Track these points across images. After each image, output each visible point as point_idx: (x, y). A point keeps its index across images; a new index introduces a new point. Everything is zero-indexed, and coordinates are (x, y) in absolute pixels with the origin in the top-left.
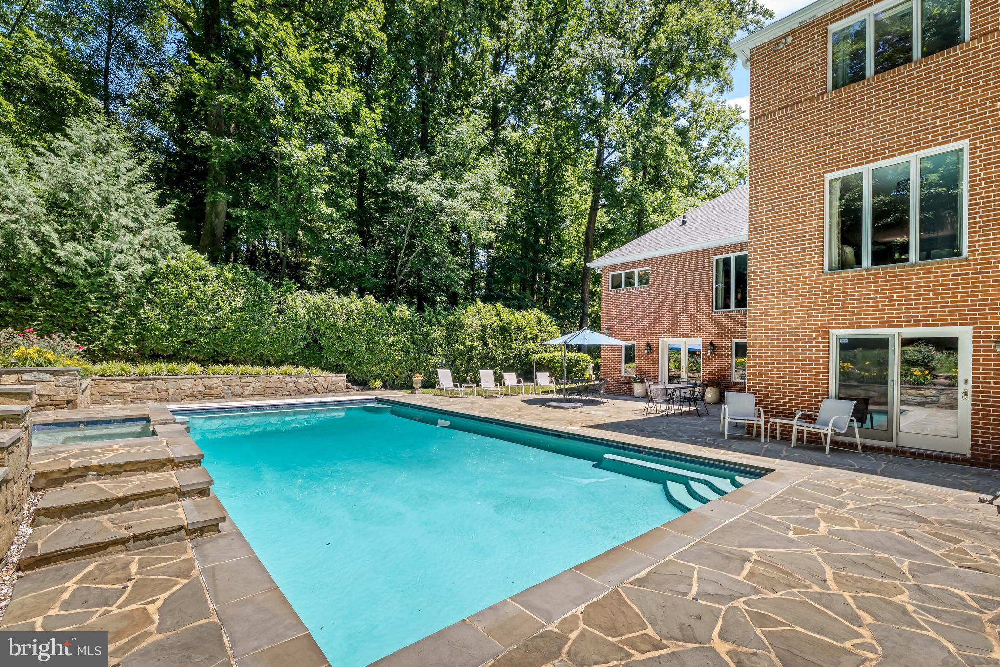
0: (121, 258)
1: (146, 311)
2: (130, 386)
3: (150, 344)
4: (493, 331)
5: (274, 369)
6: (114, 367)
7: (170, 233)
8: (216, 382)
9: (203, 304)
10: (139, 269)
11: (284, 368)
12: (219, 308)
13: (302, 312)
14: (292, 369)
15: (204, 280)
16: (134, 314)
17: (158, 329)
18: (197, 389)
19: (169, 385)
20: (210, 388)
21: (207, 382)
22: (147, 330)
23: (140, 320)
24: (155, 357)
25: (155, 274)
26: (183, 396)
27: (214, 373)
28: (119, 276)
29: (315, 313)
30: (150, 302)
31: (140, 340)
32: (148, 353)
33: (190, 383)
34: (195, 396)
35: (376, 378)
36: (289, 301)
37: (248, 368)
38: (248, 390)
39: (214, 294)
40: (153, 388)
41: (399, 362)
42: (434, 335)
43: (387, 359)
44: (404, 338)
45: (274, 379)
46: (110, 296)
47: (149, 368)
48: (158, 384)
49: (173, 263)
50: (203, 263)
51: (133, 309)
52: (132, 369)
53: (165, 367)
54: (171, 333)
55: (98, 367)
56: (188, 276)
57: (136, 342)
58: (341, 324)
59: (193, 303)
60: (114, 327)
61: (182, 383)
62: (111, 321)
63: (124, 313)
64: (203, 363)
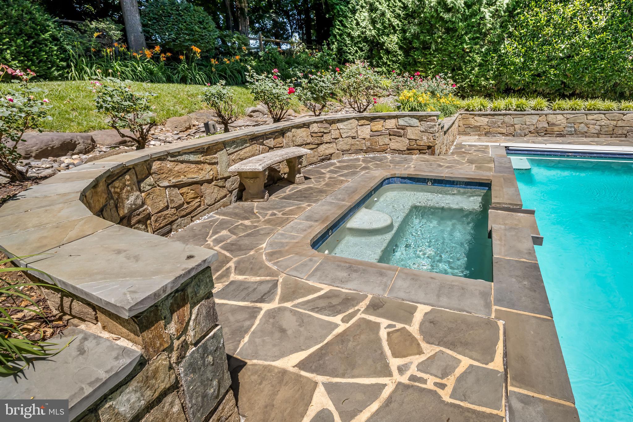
1: (507, 46)
2: (485, 120)
3: (506, 79)
6: (476, 102)
8: (560, 119)
16: (496, 51)
17: (513, 64)
18: (540, 126)
19: (516, 120)
20: (553, 125)
21: (551, 118)
22: (504, 65)
23: (500, 56)
24: (508, 91)
26: (527, 132)
27: (559, 108)
28: (488, 13)
30: (510, 36)
31: (498, 76)
32: (503, 87)
33: (535, 119)
34: (538, 132)
37: (598, 103)
38: (594, 129)
40: (503, 122)
47: (501, 103)
48: (507, 119)
51: (495, 46)
52: (489, 104)
53: (514, 101)
54: (524, 67)
57: (495, 78)
60: (480, 65)
61: (528, 119)
62: (478, 59)
63: (488, 50)
64: (550, 97)
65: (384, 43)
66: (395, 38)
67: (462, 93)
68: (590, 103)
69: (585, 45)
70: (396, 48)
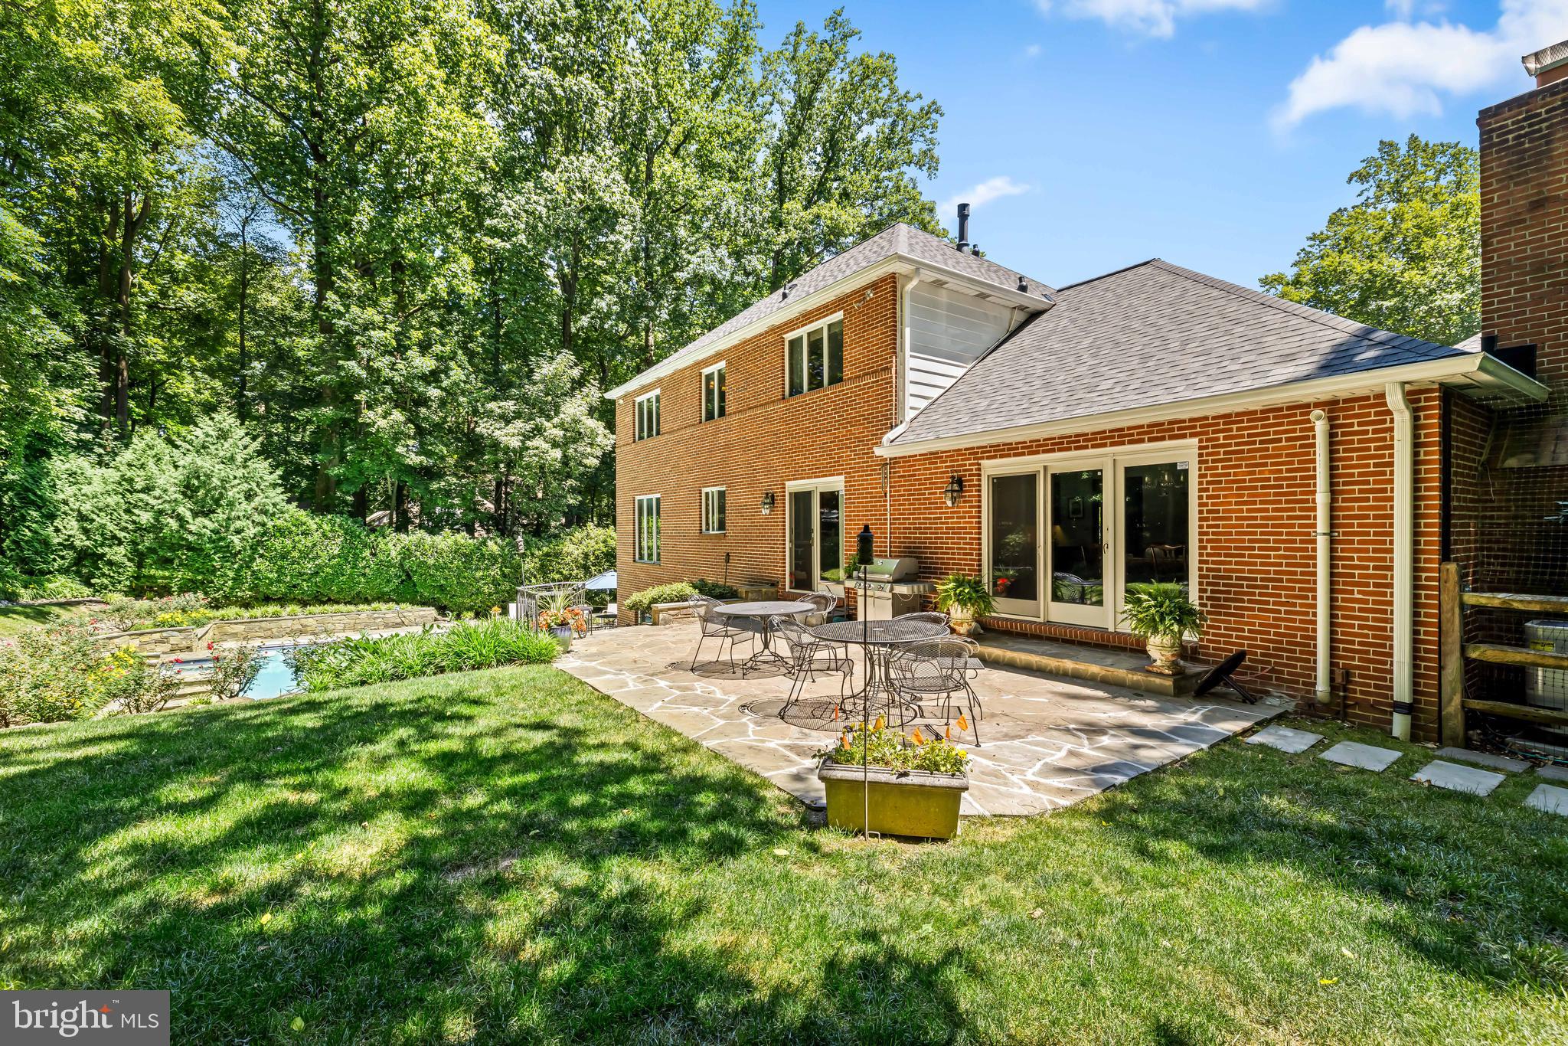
0: (238, 524)
1: (259, 564)
2: (242, 627)
3: (262, 590)
4: (597, 558)
5: (366, 607)
6: (232, 611)
7: (278, 496)
8: (311, 621)
9: (305, 555)
10: (251, 531)
11: (375, 605)
12: (318, 557)
13: (393, 554)
14: (383, 606)
15: (305, 534)
16: (249, 568)
17: (269, 578)
18: (296, 628)
19: (272, 625)
20: (306, 626)
21: (303, 621)
23: (253, 572)
24: (267, 600)
25: (264, 534)
26: (283, 634)
27: (311, 613)
28: (236, 539)
29: (406, 553)
30: (262, 556)
31: (254, 588)
32: (261, 596)
33: (290, 622)
35: (469, 609)
36: (382, 546)
37: (342, 607)
38: (339, 627)
39: (314, 545)
40: (261, 628)
41: (490, 594)
42: (526, 567)
43: (479, 591)
44: (495, 571)
45: (363, 616)
46: (229, 553)
47: (258, 611)
48: (263, 624)
49: (279, 523)
50: (304, 519)
51: (247, 564)
52: (246, 614)
53: (272, 608)
54: (279, 581)
55: (221, 612)
56: (290, 532)
57: (250, 589)
58: (431, 562)
59: (296, 554)
60: (234, 579)
61: (283, 623)
62: (231, 574)
63: (241, 567)
64: (304, 604)
65: (104, 555)
66: (122, 550)
67: (216, 605)
68: (336, 607)
69: (326, 565)
70: (125, 560)
